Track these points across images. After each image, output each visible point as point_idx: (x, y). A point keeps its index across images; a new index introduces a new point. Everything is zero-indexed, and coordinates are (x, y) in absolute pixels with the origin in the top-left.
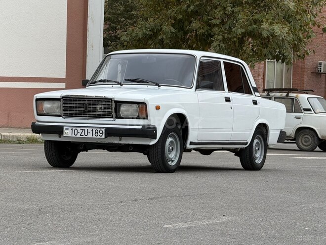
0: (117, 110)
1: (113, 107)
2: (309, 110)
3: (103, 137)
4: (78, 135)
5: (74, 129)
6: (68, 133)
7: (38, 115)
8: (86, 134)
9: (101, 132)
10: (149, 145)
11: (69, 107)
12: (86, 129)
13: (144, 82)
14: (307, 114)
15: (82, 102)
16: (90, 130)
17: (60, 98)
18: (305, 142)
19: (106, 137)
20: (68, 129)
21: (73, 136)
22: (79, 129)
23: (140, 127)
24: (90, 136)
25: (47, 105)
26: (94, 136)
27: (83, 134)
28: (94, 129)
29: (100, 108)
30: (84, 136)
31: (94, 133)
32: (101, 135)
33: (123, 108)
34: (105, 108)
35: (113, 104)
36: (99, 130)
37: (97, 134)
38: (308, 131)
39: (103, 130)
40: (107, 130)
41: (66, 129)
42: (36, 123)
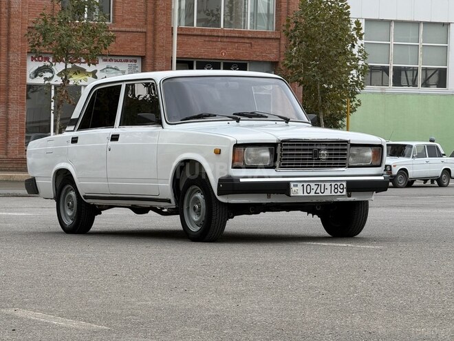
3: (345, 193)
4: (312, 194)
5: (305, 184)
6: (298, 191)
7: (233, 168)
8: (322, 191)
9: (342, 187)
12: (323, 184)
16: (328, 185)
20: (297, 186)
21: (306, 194)
22: (313, 185)
23: (382, 178)
24: (327, 193)
26: (333, 194)
27: (318, 191)
28: (333, 184)
30: (320, 194)
31: (333, 188)
32: (342, 191)
35: (349, 148)
36: (339, 184)
37: (336, 191)
39: (345, 184)
40: (348, 182)
41: (294, 186)
42: (242, 180)
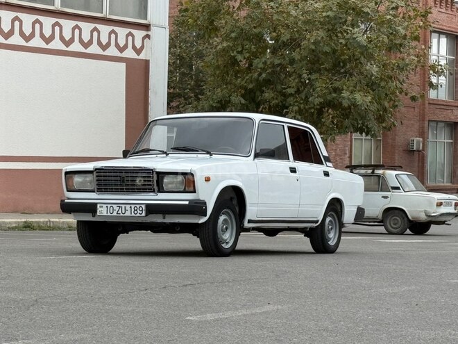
0: (160, 183)
1: (155, 178)
2: (398, 188)
3: (144, 214)
4: (115, 214)
5: (109, 206)
6: (102, 211)
7: (68, 191)
8: (123, 212)
9: (141, 209)
10: (198, 224)
11: (104, 180)
12: (123, 206)
13: (193, 150)
14: (396, 193)
15: (118, 174)
16: (128, 207)
17: (92, 170)
18: (395, 224)
19: (146, 215)
20: (102, 207)
21: (109, 214)
22: (115, 206)
23: (187, 203)
24: (128, 214)
25: (77, 179)
26: (133, 214)
27: (120, 212)
28: (133, 206)
29: (139, 181)
30: (122, 215)
31: (133, 210)
32: (141, 212)
33: (166, 180)
34: (145, 181)
35: (155, 176)
36: (138, 206)
37: (136, 212)
38: (397, 211)
39: (144, 206)
40: (148, 206)
41: (100, 207)
42: (66, 201)
